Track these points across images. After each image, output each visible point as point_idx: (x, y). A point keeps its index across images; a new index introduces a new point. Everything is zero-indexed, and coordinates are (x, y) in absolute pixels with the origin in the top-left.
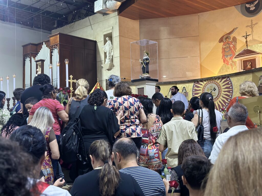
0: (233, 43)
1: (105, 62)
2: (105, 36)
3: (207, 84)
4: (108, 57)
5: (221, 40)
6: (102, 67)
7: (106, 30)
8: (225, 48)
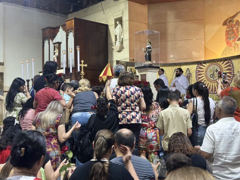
0: (236, 26)
1: (116, 44)
2: (116, 20)
3: (210, 66)
4: (118, 40)
5: (225, 24)
6: (113, 49)
7: (117, 14)
8: (228, 31)
